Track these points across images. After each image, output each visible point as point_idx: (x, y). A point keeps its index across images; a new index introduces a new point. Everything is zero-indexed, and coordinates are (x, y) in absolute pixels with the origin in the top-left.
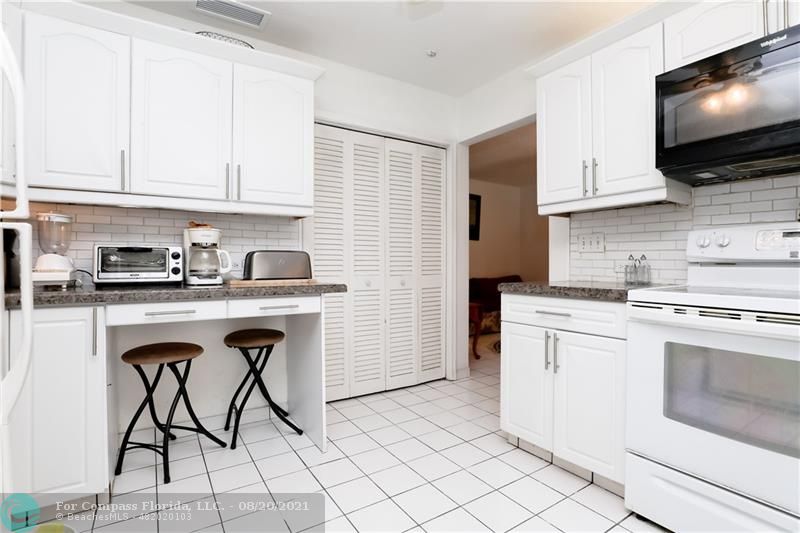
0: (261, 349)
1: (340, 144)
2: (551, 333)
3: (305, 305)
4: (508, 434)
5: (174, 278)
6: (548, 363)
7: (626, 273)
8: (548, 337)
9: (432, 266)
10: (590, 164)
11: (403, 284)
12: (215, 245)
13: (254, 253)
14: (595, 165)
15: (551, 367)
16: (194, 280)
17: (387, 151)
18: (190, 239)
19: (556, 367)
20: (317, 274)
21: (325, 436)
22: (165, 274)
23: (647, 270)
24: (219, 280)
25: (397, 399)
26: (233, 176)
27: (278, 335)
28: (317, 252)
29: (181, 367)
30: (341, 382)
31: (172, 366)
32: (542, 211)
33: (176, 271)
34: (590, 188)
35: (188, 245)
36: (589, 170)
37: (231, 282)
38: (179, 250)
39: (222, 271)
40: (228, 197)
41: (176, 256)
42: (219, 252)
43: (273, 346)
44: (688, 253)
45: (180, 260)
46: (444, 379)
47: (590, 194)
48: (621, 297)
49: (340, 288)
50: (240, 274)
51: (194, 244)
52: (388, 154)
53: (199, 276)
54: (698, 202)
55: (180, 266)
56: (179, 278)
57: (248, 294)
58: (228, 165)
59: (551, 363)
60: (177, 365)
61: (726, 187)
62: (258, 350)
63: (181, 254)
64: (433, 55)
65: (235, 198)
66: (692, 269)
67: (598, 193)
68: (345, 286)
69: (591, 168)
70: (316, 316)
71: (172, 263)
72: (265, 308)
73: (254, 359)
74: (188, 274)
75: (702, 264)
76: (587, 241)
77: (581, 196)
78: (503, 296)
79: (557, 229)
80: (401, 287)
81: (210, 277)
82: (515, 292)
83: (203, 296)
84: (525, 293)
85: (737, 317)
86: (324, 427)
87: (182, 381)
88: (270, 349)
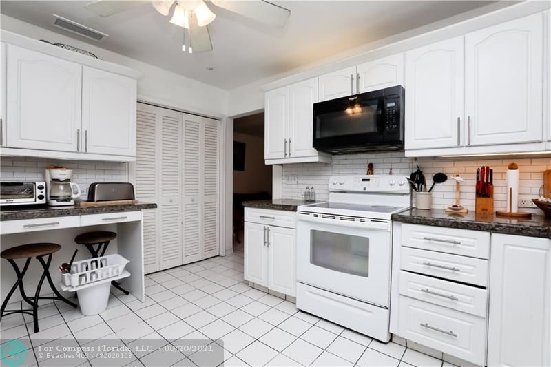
0: (101, 244)
1: (153, 116)
2: (266, 227)
3: (130, 216)
4: (248, 282)
5: (39, 202)
6: (265, 242)
7: (305, 195)
8: (265, 229)
9: (210, 189)
10: (288, 141)
11: (193, 201)
12: (68, 180)
13: (96, 184)
14: (290, 142)
15: (266, 244)
16: (55, 203)
17: (184, 120)
18: (51, 176)
19: (269, 244)
20: (138, 196)
21: (144, 293)
22: (33, 200)
23: (314, 194)
24: (72, 202)
25: (190, 270)
26: (82, 138)
27: (112, 235)
28: (138, 182)
29: (46, 259)
30: (154, 262)
31: (40, 258)
32: (267, 163)
33: (41, 197)
34: (287, 153)
35: (49, 180)
36: (287, 144)
37: (81, 203)
38: (43, 184)
39: (74, 196)
40: (78, 150)
41: (41, 188)
42: (71, 184)
43: (109, 242)
44: (330, 186)
45: (44, 190)
46: (218, 256)
47: (287, 156)
48: (294, 209)
49: (153, 206)
50: (86, 198)
51: (53, 180)
52: (184, 123)
53: (58, 200)
54: (335, 162)
55: (44, 194)
56: (43, 201)
57: (94, 210)
58: (79, 130)
59: (267, 243)
60: (43, 257)
61: (344, 156)
62: (98, 245)
63: (44, 186)
64: (211, 69)
65: (84, 151)
66: (331, 194)
67: (291, 156)
68: (156, 205)
69: (288, 143)
70: (138, 222)
71: (38, 192)
72: (105, 219)
73: (96, 250)
74: (49, 199)
75: (335, 192)
76: (290, 178)
77: (283, 157)
78: (245, 208)
79: (276, 172)
80: (191, 202)
81: (65, 200)
82: (250, 206)
83: (63, 213)
84: (255, 207)
85: (334, 218)
86: (143, 290)
87: (46, 267)
88: (107, 244)
